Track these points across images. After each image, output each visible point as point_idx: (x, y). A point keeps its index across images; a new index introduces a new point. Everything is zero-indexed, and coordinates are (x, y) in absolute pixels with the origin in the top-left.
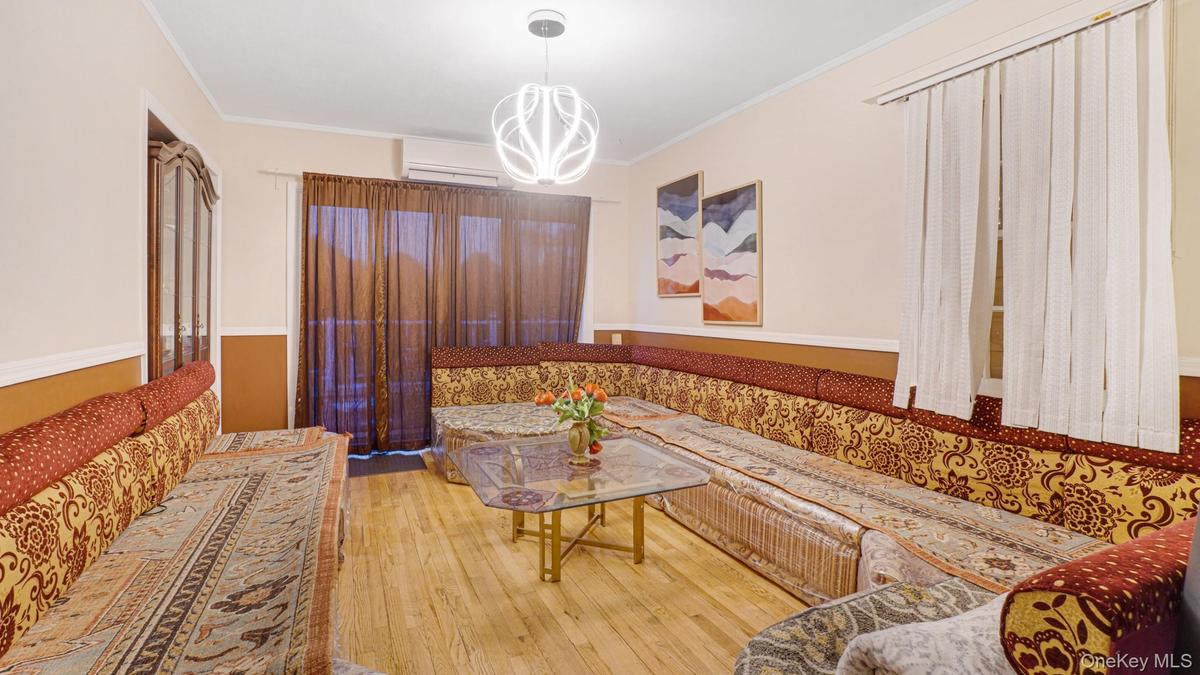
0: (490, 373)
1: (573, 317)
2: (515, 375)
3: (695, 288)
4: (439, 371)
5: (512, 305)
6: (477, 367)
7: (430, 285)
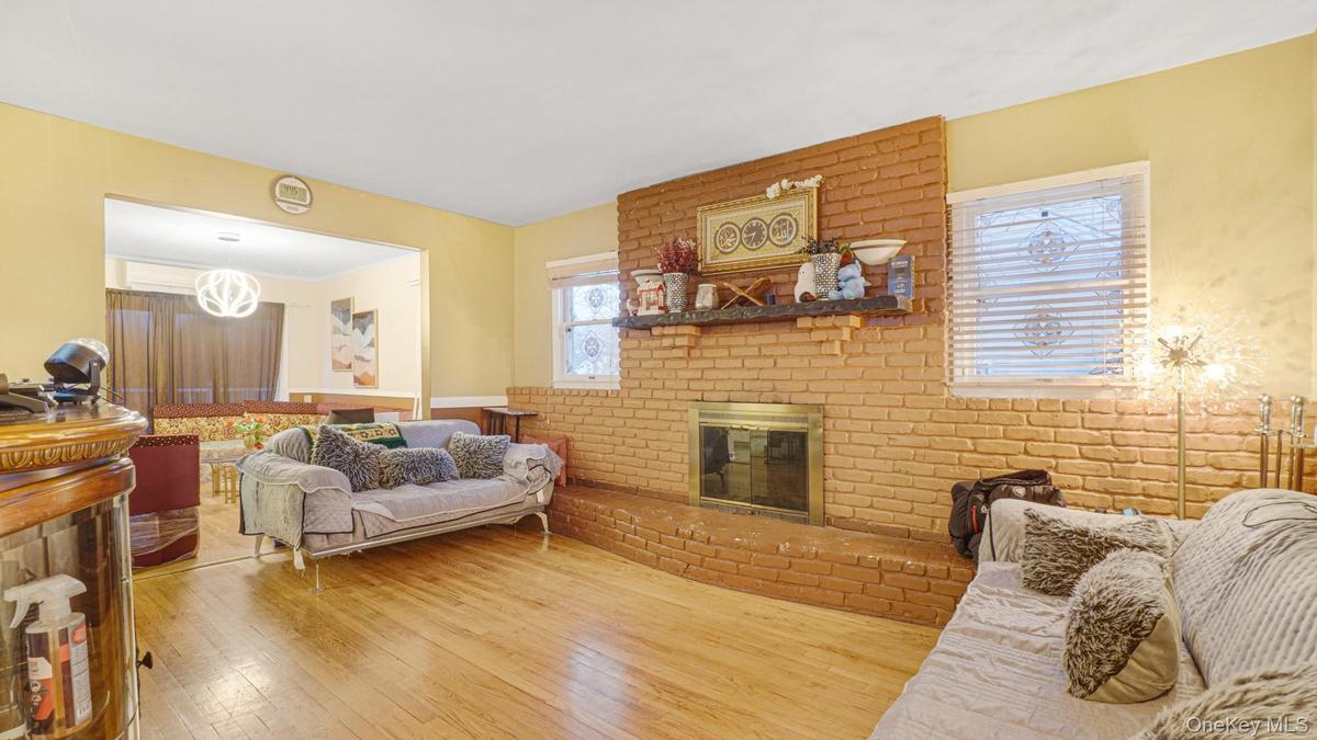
0: (203, 421)
1: (271, 385)
2: (222, 422)
3: (350, 366)
4: (160, 420)
5: (220, 375)
6: (191, 417)
7: (151, 363)
